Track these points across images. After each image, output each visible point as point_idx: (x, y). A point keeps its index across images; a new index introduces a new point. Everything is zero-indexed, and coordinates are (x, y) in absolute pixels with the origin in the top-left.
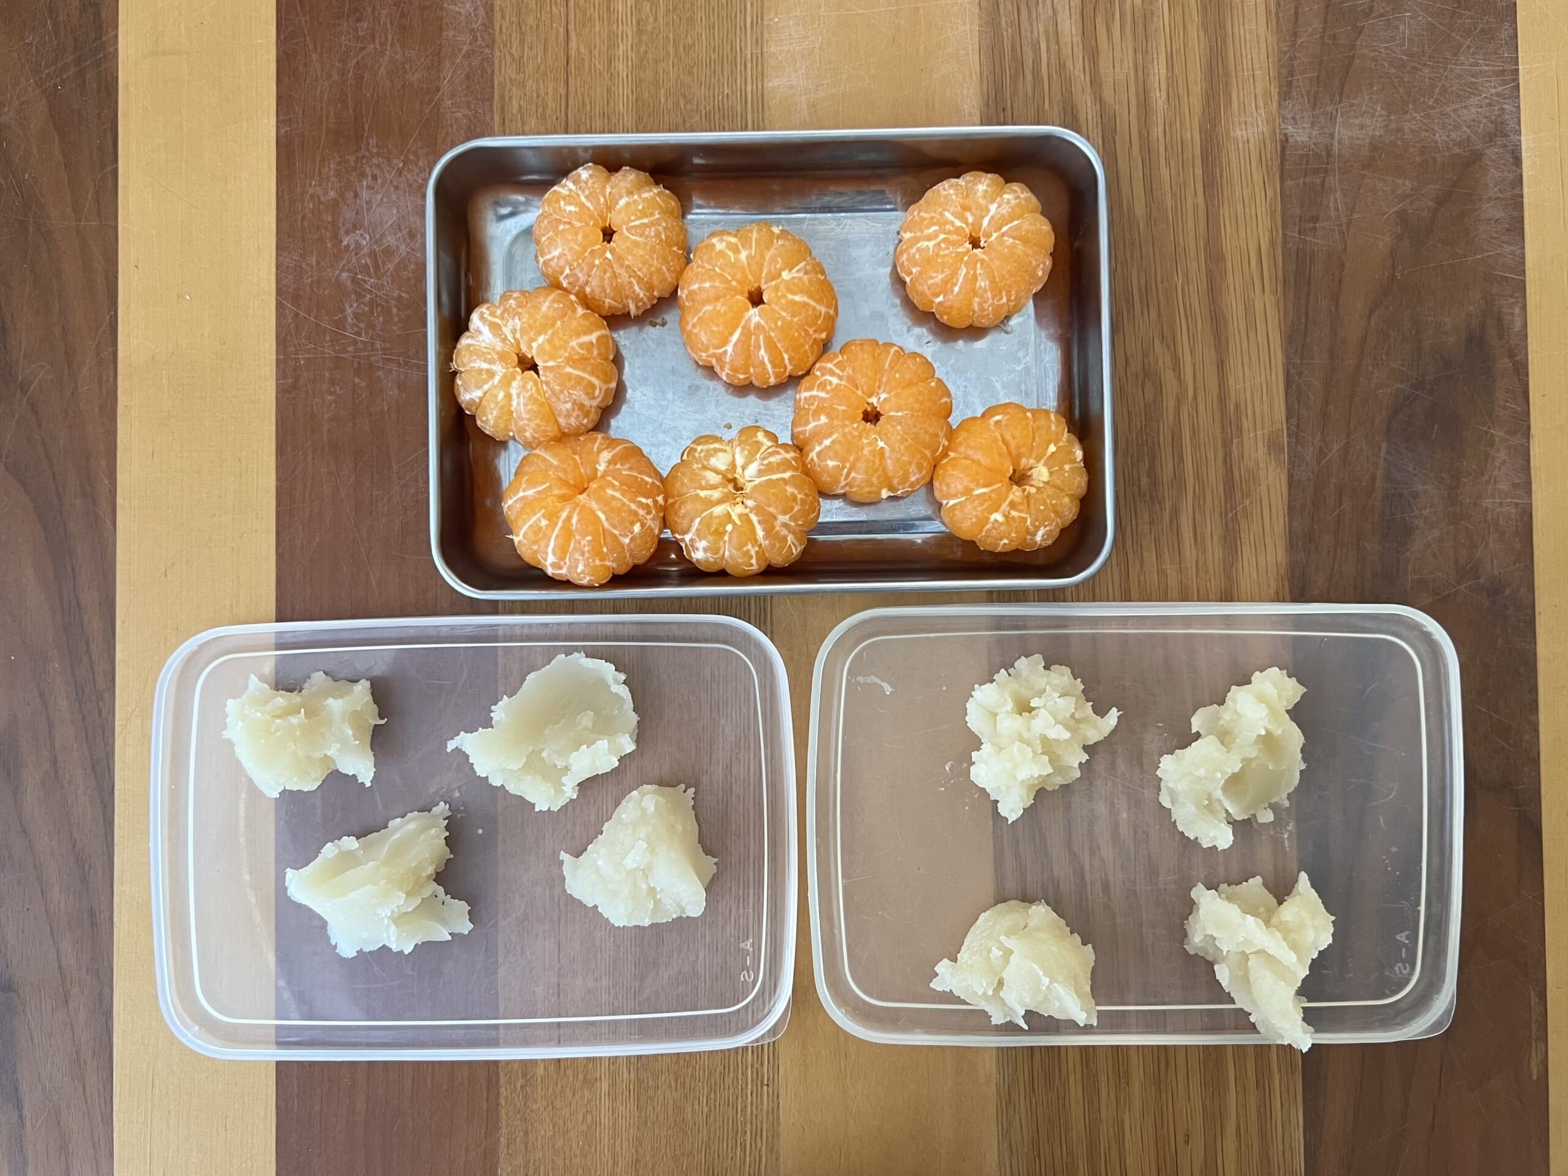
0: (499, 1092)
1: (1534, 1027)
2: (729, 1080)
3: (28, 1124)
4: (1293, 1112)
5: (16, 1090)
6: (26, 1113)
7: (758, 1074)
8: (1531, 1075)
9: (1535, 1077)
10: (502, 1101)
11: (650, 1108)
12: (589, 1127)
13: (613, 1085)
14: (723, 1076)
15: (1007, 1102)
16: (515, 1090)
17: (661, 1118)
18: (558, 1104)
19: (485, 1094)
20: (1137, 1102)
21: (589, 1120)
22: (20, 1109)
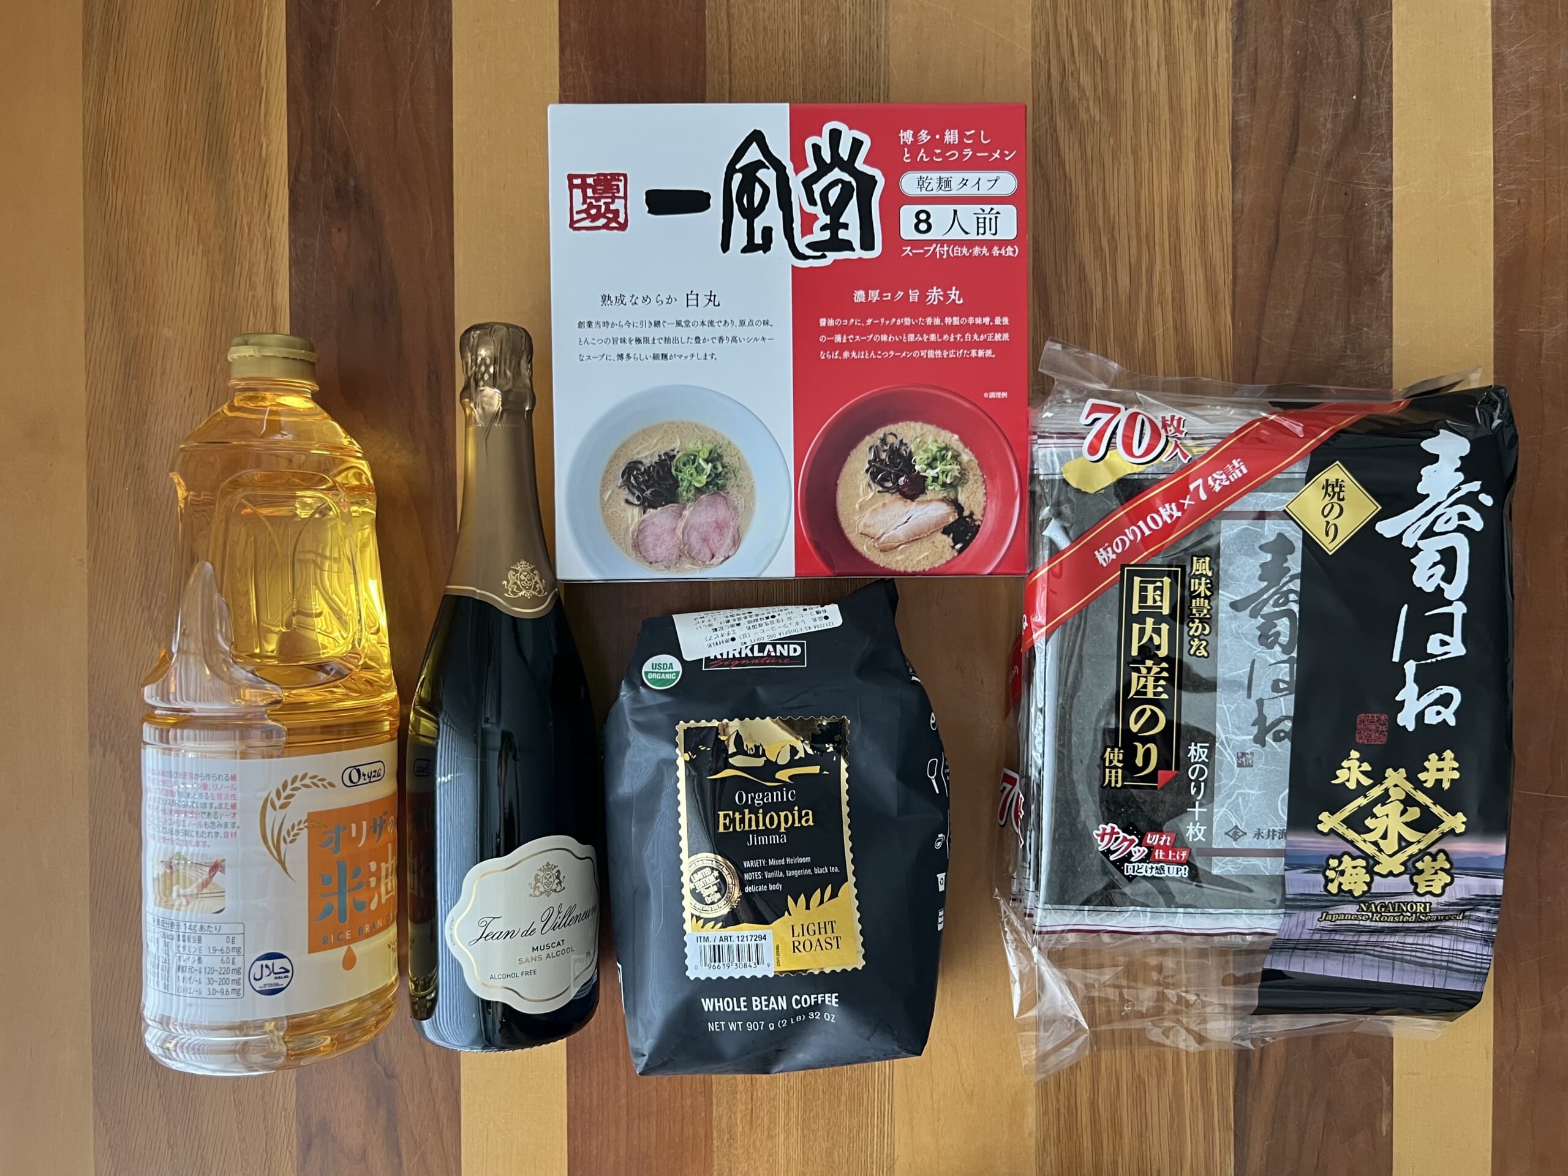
0: (712, 1143)
1: (1385, 1102)
2: (862, 1135)
3: (405, 1164)
4: (1228, 1155)
5: (397, 1142)
6: (404, 1158)
7: (881, 1132)
8: (1382, 1133)
9: (1384, 1134)
10: (715, 1149)
11: (810, 1153)
12: (771, 1166)
13: (787, 1138)
14: (858, 1132)
15: (1042, 1149)
16: (722, 1142)
17: (818, 1160)
18: (751, 1151)
19: (703, 1144)
20: (1126, 1149)
21: (771, 1160)
22: (399, 1155)
